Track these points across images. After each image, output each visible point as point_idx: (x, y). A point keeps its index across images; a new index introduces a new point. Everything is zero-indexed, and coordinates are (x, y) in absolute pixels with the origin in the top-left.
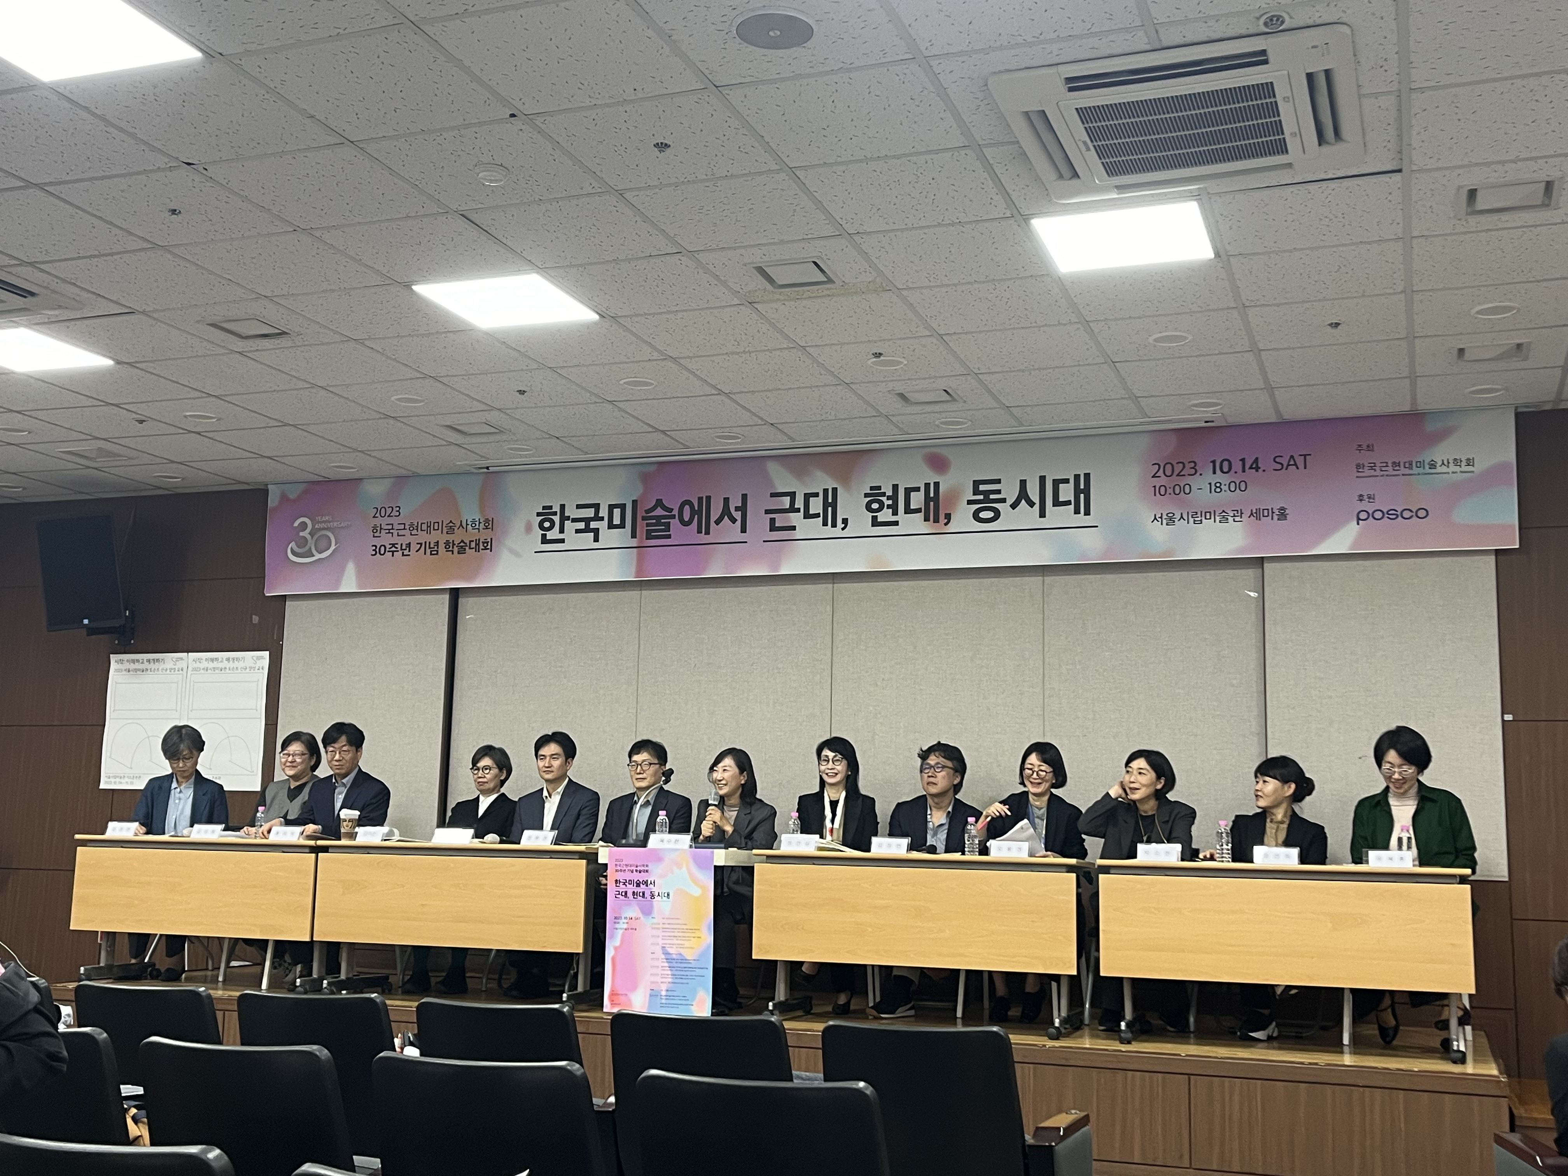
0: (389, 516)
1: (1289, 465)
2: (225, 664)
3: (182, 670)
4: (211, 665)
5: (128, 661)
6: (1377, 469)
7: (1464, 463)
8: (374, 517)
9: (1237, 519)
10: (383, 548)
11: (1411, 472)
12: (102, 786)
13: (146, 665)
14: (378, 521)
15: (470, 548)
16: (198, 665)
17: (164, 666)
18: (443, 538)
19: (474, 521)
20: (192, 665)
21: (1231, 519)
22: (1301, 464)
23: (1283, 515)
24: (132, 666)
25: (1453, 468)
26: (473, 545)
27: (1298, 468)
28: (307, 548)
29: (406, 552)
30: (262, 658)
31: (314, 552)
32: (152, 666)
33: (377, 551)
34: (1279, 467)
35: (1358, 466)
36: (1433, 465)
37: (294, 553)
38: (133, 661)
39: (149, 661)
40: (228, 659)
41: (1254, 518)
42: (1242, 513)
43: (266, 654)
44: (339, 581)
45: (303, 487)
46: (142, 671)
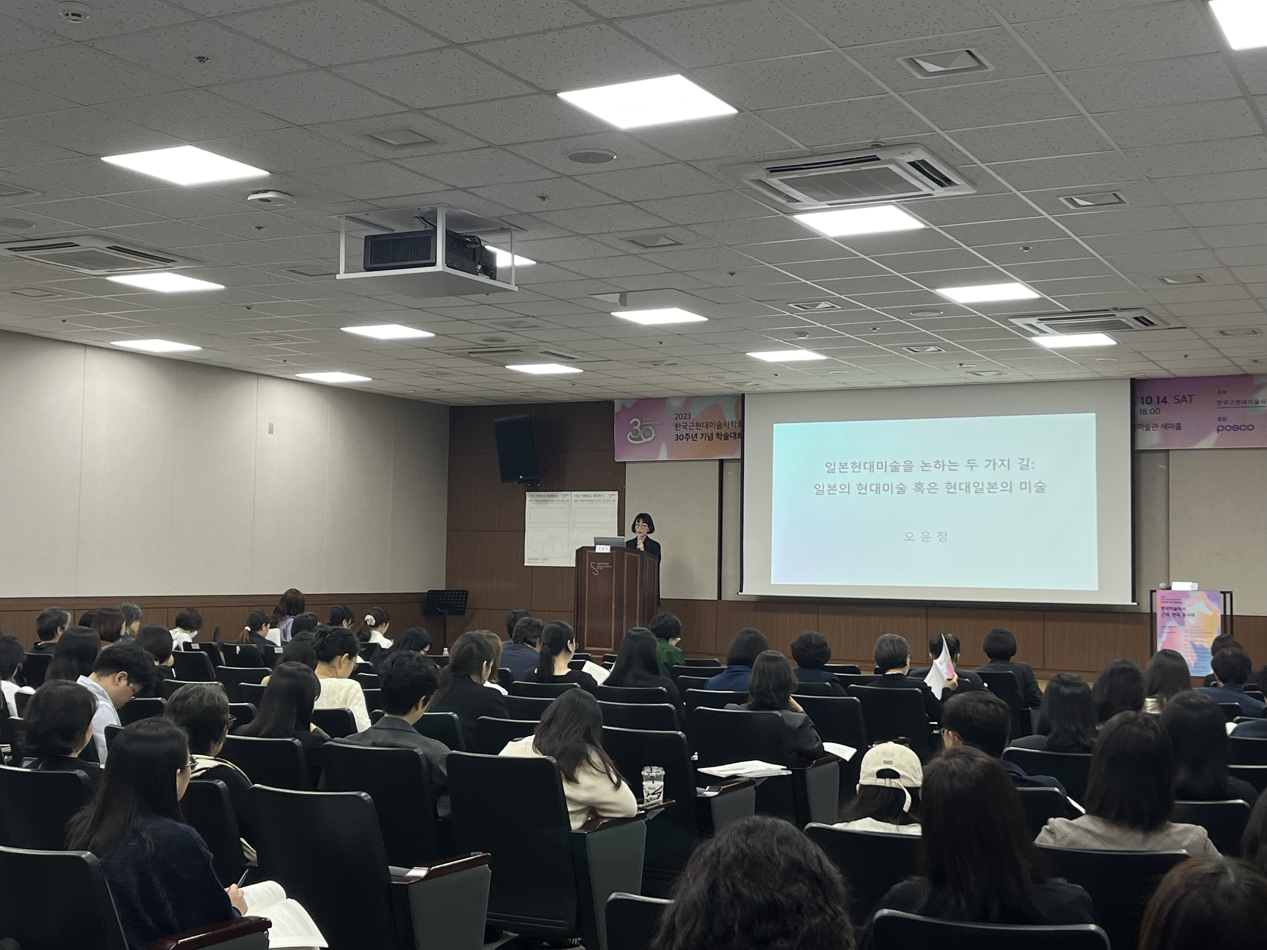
0: (684, 418)
1: (1182, 400)
2: (593, 498)
3: (568, 501)
4: (584, 498)
5: (536, 496)
6: (1228, 403)
8: (676, 419)
9: (1155, 429)
10: (681, 436)
11: (1245, 406)
12: (526, 564)
13: (547, 498)
14: (678, 421)
15: (731, 437)
16: (577, 498)
17: (558, 499)
18: (715, 431)
19: (732, 422)
20: (574, 498)
21: (1151, 429)
22: (1188, 400)
23: (1179, 427)
24: (539, 499)
26: (732, 435)
27: (1187, 402)
28: (638, 435)
29: (695, 439)
30: (614, 495)
31: (643, 437)
32: (551, 499)
33: (678, 438)
34: (1177, 401)
35: (1218, 402)
36: (1257, 402)
37: (631, 438)
38: (540, 496)
39: (548, 496)
40: (594, 496)
41: (1163, 429)
42: (1157, 426)
43: (617, 493)
44: (657, 454)
45: (634, 401)
46: (545, 501)
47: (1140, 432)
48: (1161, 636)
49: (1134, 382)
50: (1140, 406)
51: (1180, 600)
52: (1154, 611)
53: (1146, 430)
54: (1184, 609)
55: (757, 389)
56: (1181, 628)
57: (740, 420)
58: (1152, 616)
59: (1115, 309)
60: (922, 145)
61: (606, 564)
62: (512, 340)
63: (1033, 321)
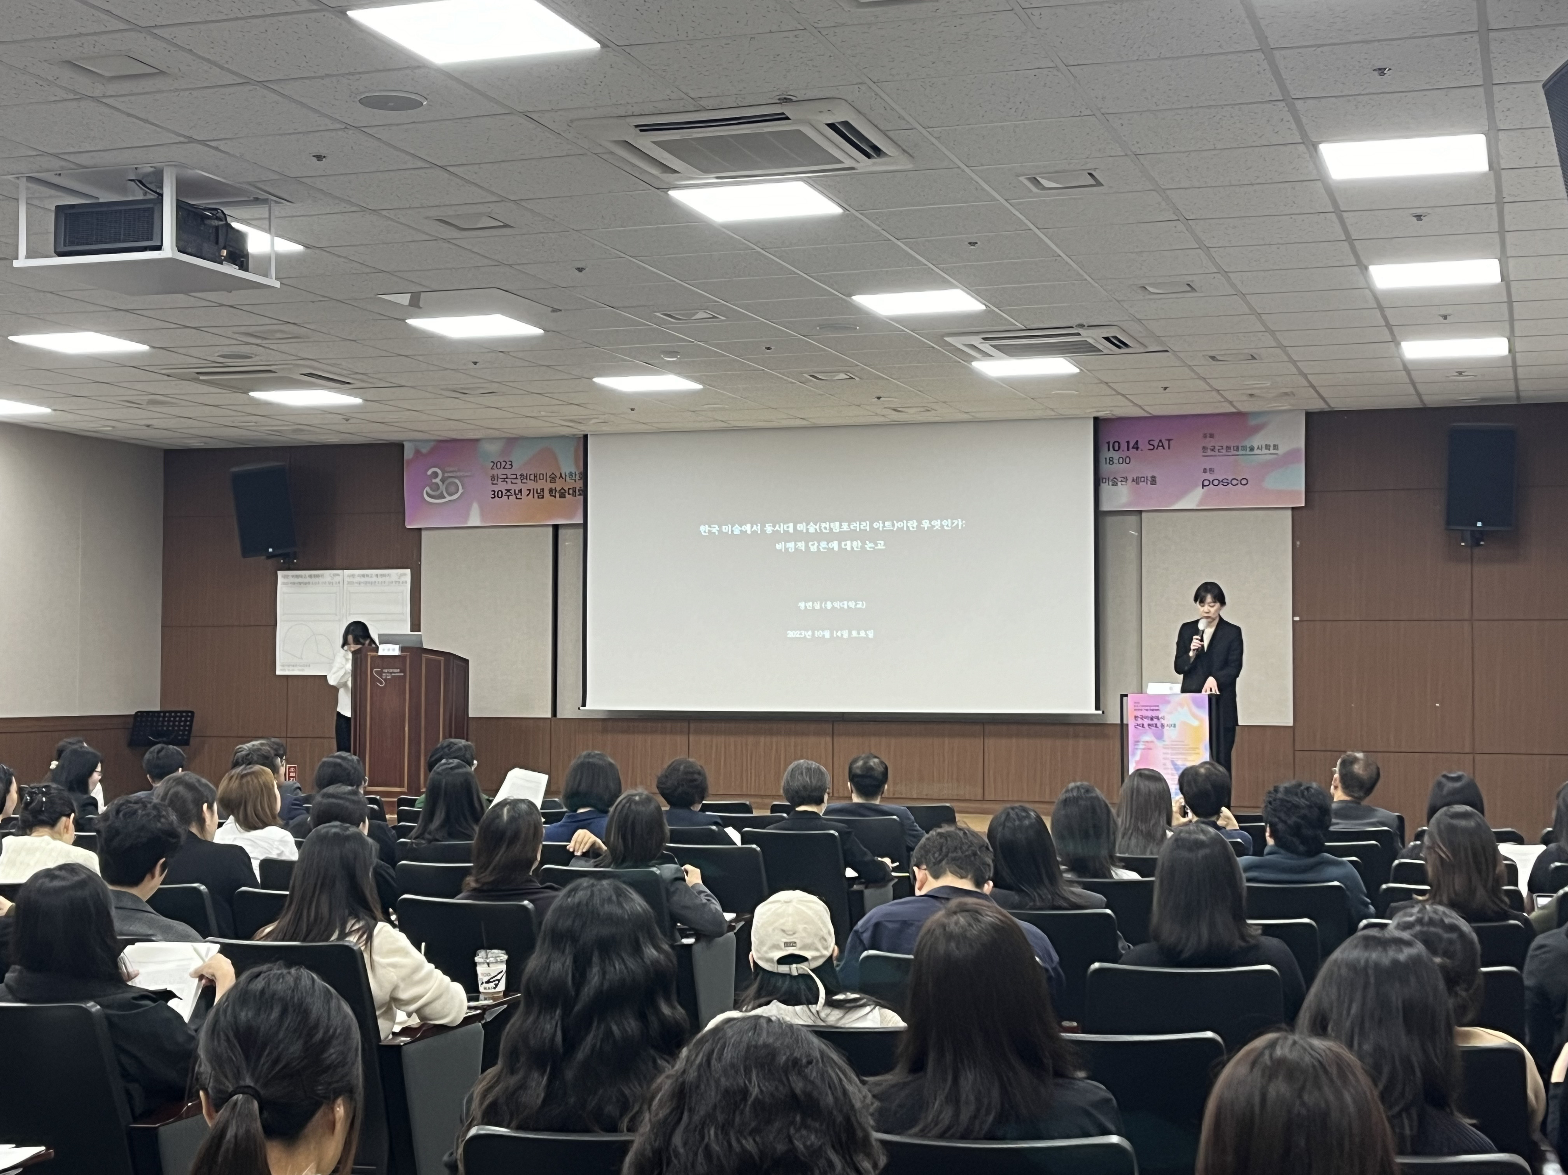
0: (504, 468)
1: (1158, 446)
3: (339, 583)
4: (363, 580)
5: (293, 576)
6: (1217, 450)
7: (1272, 448)
8: (492, 469)
9: (1123, 483)
10: (500, 492)
11: (1236, 453)
12: (278, 673)
13: (308, 580)
14: (495, 472)
15: (569, 494)
16: (351, 579)
17: (324, 580)
18: (547, 486)
19: (571, 474)
20: (347, 579)
21: (1119, 484)
22: (1166, 446)
23: (1154, 481)
24: (297, 580)
25: (1265, 451)
26: (571, 492)
27: (1164, 448)
28: (439, 492)
29: (519, 496)
30: (405, 574)
31: (446, 495)
32: (313, 580)
33: (496, 495)
34: (1152, 447)
35: (1204, 448)
36: (1252, 449)
37: (429, 495)
38: (297, 576)
39: (310, 576)
41: (1135, 483)
42: (1127, 480)
43: (408, 571)
44: (466, 517)
45: (432, 444)
46: (306, 583)
47: (1105, 487)
48: (1134, 754)
49: (1097, 421)
50: (1106, 454)
51: (1158, 706)
52: (1125, 722)
53: (1113, 485)
54: (1163, 718)
55: (604, 428)
56: (1159, 744)
57: (582, 469)
58: (1123, 727)
59: (1081, 326)
60: (846, 101)
61: (395, 670)
62: (261, 357)
63: (976, 341)
